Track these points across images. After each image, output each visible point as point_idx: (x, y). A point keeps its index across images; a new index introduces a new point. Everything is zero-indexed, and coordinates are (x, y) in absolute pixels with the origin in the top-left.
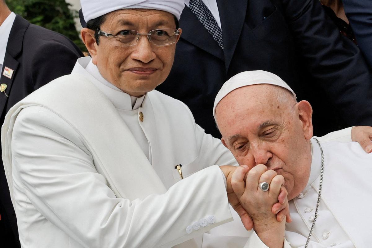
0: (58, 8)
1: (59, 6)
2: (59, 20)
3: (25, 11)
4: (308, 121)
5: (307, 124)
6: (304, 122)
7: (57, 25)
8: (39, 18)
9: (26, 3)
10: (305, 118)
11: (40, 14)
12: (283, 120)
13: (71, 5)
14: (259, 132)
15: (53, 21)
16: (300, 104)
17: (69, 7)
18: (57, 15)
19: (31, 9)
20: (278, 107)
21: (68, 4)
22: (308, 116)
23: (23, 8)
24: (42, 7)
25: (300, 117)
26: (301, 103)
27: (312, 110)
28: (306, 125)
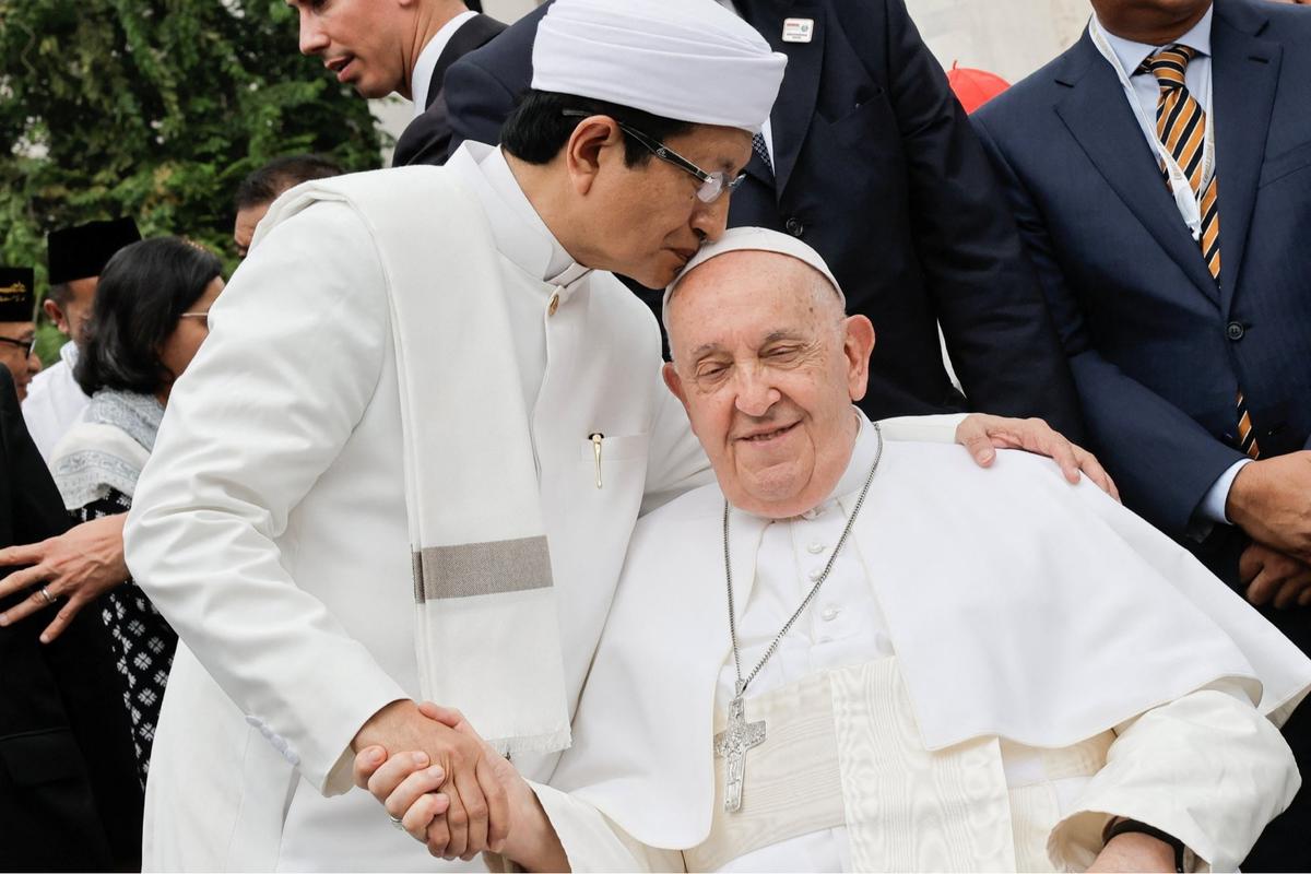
0: (351, 123)
1: (354, 118)
2: (350, 150)
3: (279, 118)
4: (859, 363)
5: (858, 368)
6: (853, 362)
7: (344, 160)
8: (308, 138)
9: (284, 102)
10: (857, 354)
11: (311, 129)
12: (815, 338)
13: (380, 122)
14: (761, 349)
15: (338, 149)
16: (851, 322)
17: (376, 125)
18: (347, 139)
19: (293, 117)
20: (811, 310)
21: (374, 119)
22: (863, 353)
23: (277, 112)
24: (318, 115)
25: (847, 349)
26: (854, 320)
27: (873, 341)
28: (854, 367)
